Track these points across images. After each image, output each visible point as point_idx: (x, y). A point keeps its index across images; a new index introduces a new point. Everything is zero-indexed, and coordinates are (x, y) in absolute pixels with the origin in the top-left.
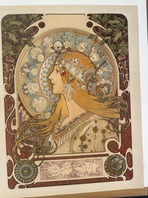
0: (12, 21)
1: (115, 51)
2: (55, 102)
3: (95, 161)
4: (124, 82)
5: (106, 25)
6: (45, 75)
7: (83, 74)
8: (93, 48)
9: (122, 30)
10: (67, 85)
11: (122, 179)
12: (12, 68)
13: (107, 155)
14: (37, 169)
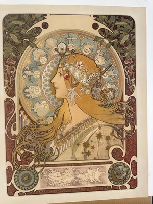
0: (14, 20)
1: (121, 54)
2: (57, 106)
3: (98, 169)
4: (130, 87)
5: (112, 27)
6: (48, 78)
7: (88, 78)
8: (99, 51)
9: (129, 32)
10: (70, 89)
11: (126, 188)
12: (13, 70)
13: (111, 162)
14: (38, 176)
